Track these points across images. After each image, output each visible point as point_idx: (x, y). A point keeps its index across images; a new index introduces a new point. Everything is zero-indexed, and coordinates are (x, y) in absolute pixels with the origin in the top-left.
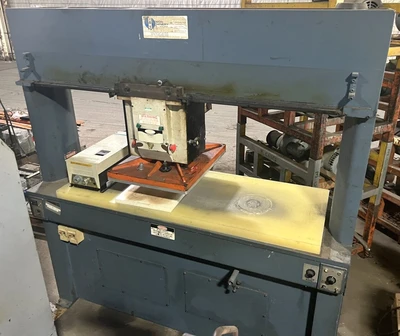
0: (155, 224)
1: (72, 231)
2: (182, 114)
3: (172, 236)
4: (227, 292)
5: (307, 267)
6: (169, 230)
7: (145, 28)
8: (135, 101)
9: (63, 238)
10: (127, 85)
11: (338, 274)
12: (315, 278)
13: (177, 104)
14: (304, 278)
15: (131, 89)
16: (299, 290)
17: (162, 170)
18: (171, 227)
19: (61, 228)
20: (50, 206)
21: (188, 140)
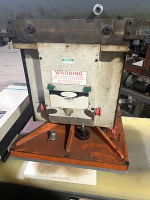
2: (116, 65)
8: (44, 49)
10: (29, 22)
13: (123, 49)
15: (37, 30)
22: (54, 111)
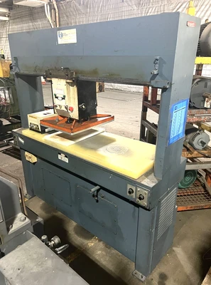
0: (60, 152)
1: (30, 155)
3: (66, 160)
4: (97, 201)
5: (129, 187)
6: (66, 156)
7: (59, 38)
8: (53, 80)
9: (27, 159)
10: (50, 71)
11: (145, 193)
12: (134, 194)
14: (128, 194)
15: (52, 74)
16: (133, 206)
17: (67, 122)
18: (67, 155)
19: (26, 153)
20: (20, 139)
21: (79, 104)
22: (56, 106)
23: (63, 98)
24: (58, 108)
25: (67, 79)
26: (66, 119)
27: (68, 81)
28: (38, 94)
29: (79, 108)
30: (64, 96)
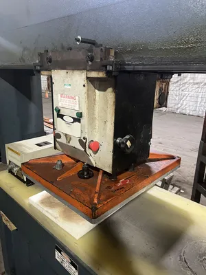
1: (6, 217)
2: (110, 95)
6: (73, 266)
8: (56, 75)
9: (4, 220)
21: (116, 136)
23: (77, 119)
24: (63, 140)
25: (92, 70)
26: (79, 167)
27: (94, 74)
28: (33, 107)
29: (115, 144)
30: (80, 115)
